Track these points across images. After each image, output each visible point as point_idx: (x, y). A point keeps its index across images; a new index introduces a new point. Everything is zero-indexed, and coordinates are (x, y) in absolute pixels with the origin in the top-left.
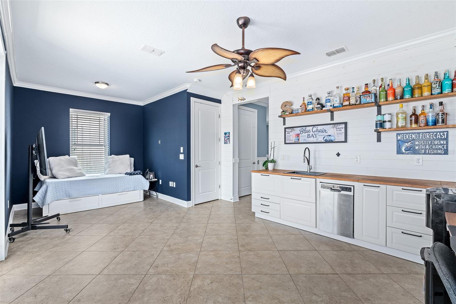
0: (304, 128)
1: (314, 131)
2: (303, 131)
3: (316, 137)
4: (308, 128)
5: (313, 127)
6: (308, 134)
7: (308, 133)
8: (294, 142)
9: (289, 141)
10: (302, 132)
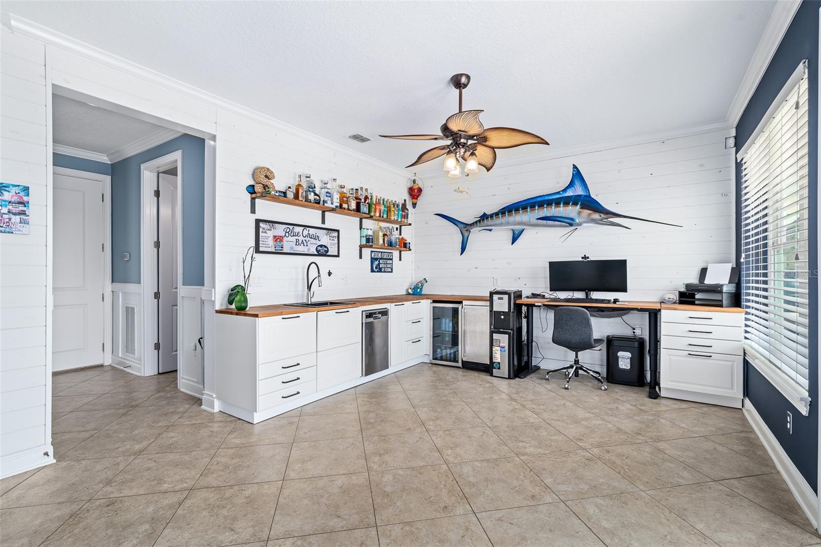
0: (291, 227)
1: (305, 236)
2: (290, 233)
3: (307, 246)
4: (297, 229)
5: (304, 228)
6: (296, 239)
7: (297, 237)
8: (274, 251)
9: (266, 247)
10: (287, 234)
